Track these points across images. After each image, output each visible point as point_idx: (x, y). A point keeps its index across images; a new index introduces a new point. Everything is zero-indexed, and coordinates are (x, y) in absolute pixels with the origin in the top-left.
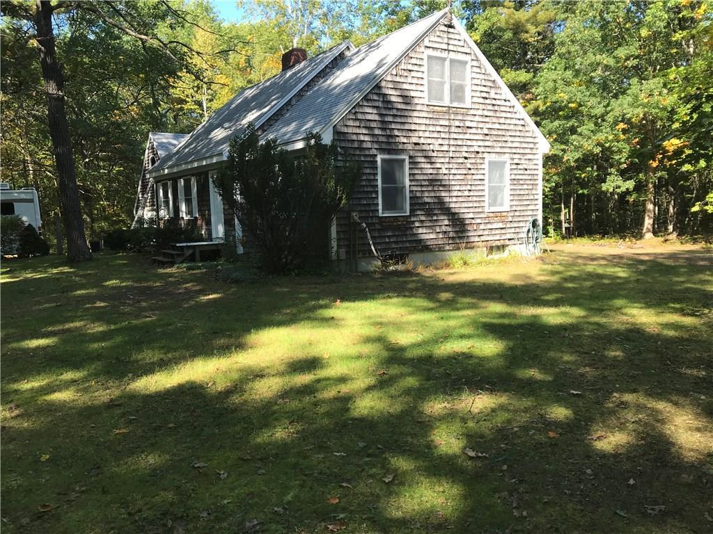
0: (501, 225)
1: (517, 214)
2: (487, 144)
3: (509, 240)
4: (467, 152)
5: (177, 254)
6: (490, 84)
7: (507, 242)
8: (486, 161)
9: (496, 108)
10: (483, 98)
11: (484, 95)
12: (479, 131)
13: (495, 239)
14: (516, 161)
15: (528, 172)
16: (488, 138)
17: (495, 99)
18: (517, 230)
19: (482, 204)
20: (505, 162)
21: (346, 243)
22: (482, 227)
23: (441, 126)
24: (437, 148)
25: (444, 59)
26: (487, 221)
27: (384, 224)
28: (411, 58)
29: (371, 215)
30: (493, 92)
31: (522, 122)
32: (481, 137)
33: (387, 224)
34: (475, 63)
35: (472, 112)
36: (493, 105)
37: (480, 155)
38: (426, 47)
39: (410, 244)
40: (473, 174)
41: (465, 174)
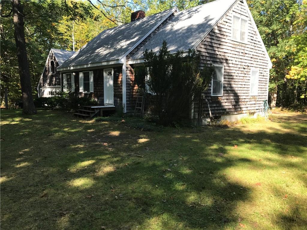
0: (254, 102)
1: (260, 97)
2: (252, 62)
3: (257, 109)
4: (245, 66)
5: (91, 112)
6: (254, 33)
7: (256, 111)
8: (251, 71)
9: (255, 45)
10: (252, 40)
11: (252, 38)
12: (249, 56)
13: (252, 108)
14: (261, 72)
15: (265, 77)
16: (252, 59)
17: (255, 41)
18: (260, 105)
19: (249, 92)
20: (257, 72)
21: (197, 110)
22: (248, 103)
23: (236, 51)
24: (234, 62)
25: (239, 18)
26: (250, 100)
27: (213, 100)
28: (227, 16)
29: (208, 95)
30: (255, 36)
31: (263, 53)
32: (250, 59)
33: (214, 100)
34: (250, 22)
35: (247, 46)
36: (255, 43)
37: (249, 68)
38: (233, 11)
39: (222, 111)
40: (246, 77)
41: (244, 77)
